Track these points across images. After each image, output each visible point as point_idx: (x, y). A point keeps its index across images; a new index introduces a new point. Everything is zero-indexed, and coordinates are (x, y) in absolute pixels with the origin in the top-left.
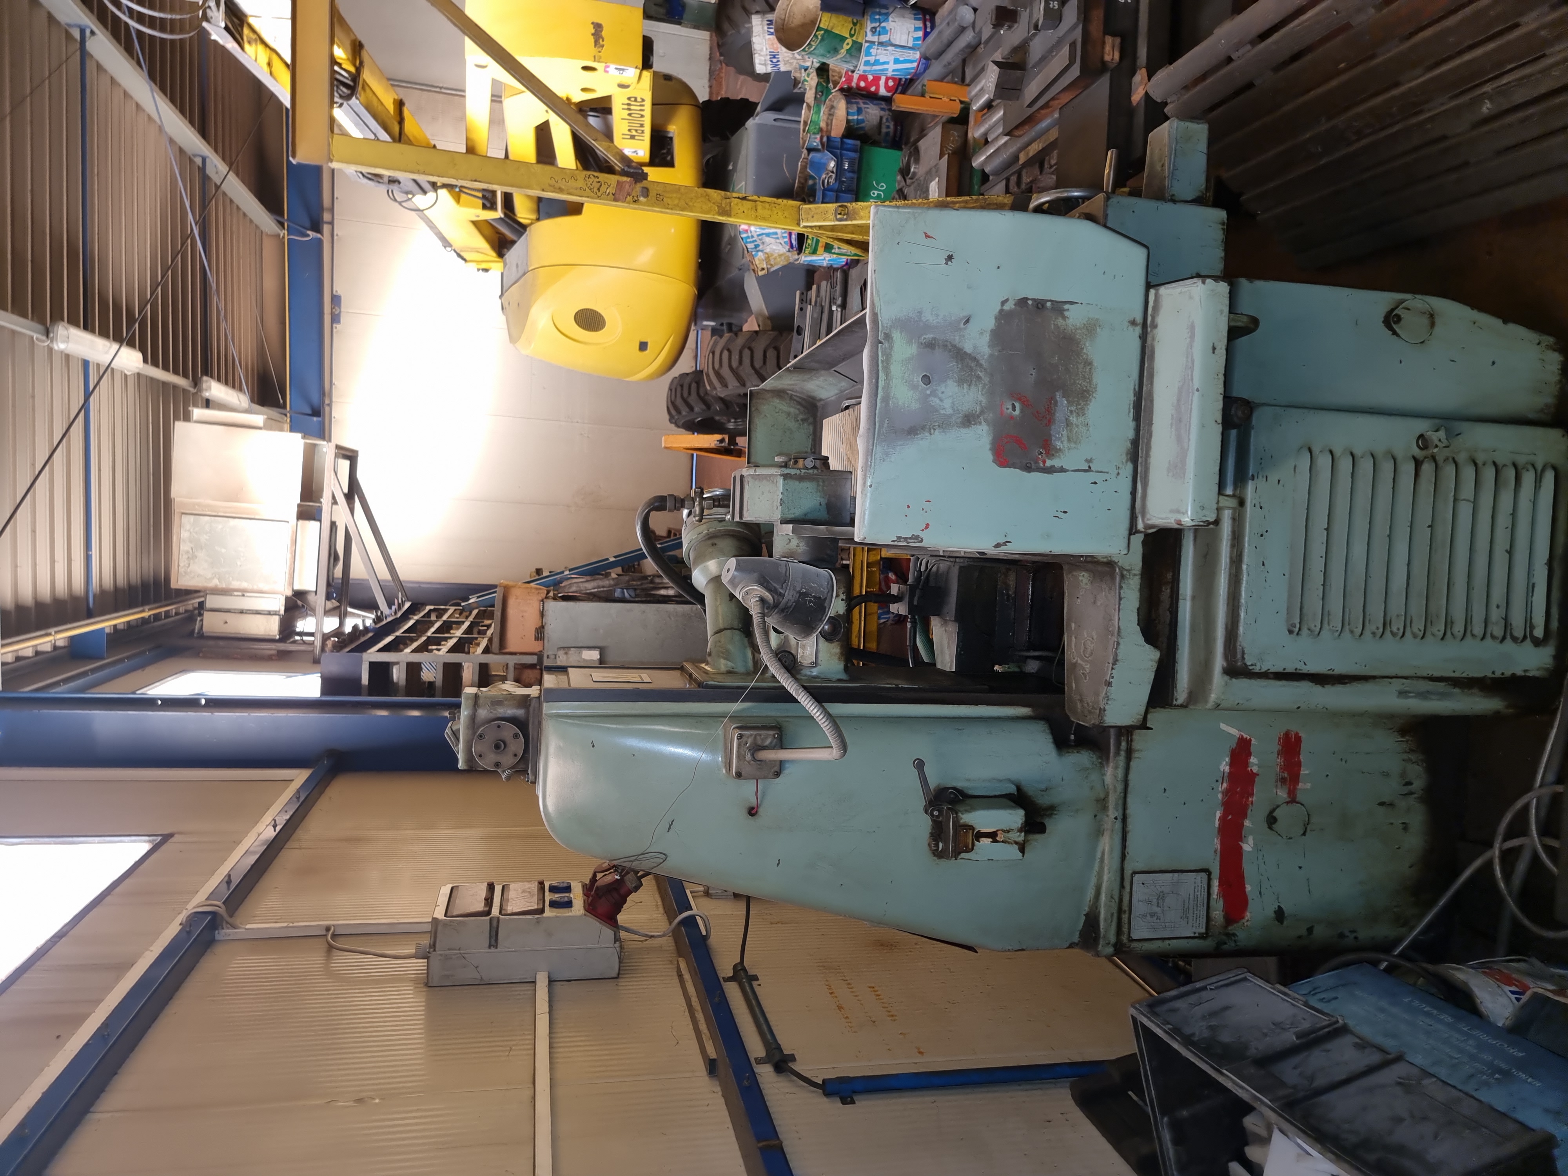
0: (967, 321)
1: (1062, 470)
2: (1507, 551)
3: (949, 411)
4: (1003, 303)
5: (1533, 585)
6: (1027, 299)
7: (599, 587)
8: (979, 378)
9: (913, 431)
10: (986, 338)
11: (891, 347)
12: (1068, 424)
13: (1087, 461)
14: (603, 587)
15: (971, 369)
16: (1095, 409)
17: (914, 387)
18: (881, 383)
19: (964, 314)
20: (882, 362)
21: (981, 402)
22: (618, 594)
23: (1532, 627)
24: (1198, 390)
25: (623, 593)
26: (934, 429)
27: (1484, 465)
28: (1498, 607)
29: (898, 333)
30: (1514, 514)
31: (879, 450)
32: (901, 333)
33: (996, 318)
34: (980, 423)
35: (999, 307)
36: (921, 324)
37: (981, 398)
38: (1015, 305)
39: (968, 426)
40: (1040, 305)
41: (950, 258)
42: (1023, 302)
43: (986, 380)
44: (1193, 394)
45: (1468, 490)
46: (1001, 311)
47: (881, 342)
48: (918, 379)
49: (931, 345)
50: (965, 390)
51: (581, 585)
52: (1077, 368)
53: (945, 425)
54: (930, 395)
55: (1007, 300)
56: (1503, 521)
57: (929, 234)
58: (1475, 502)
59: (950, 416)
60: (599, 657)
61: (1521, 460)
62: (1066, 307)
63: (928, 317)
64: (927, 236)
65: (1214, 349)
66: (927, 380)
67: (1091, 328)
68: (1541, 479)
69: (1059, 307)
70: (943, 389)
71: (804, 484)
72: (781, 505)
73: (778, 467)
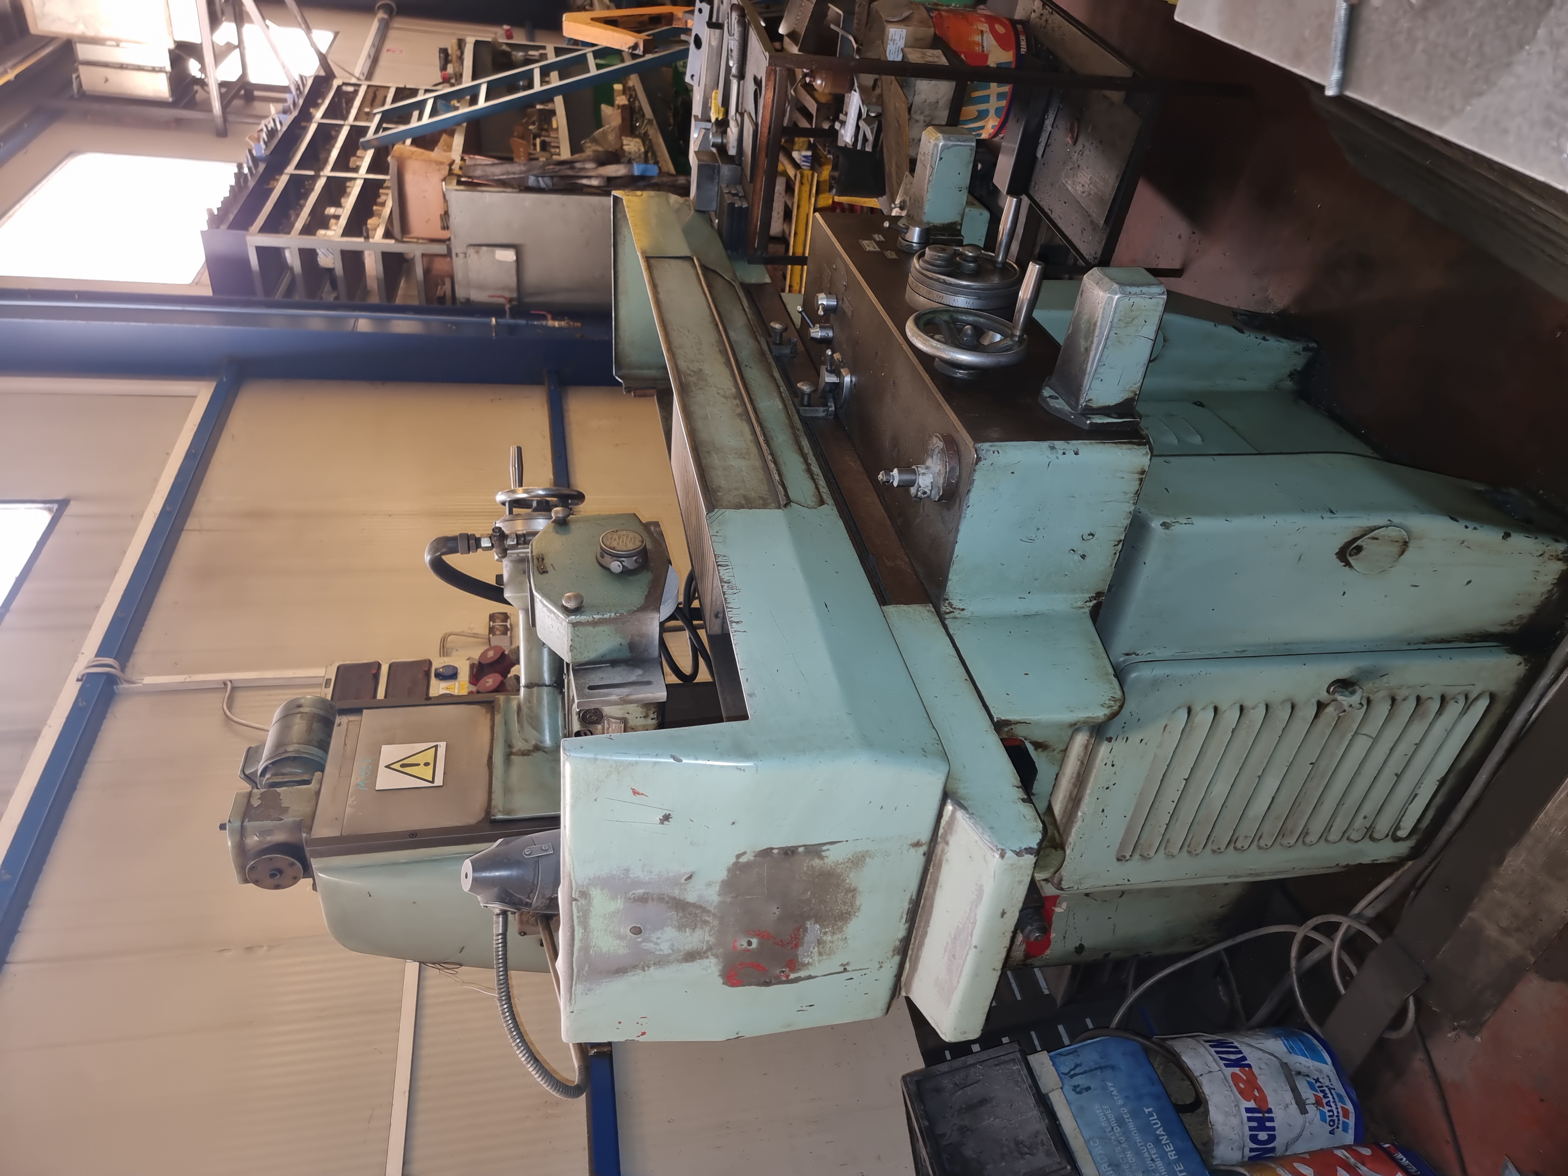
0: (690, 877)
1: (810, 977)
2: (1396, 775)
3: (667, 951)
4: (739, 856)
5: (1416, 795)
6: (772, 849)
7: (508, 173)
8: (706, 923)
9: (621, 971)
10: (717, 888)
11: (589, 904)
12: (820, 942)
13: (842, 965)
14: (514, 173)
15: (696, 915)
16: (853, 927)
17: (620, 937)
18: (578, 936)
19: (688, 870)
20: (578, 917)
21: (708, 942)
22: (531, 181)
23: (1398, 828)
24: (975, 947)
25: (538, 181)
26: (649, 967)
27: (1404, 700)
28: (1365, 817)
29: (599, 891)
30: (1418, 745)
31: (578, 988)
32: (602, 889)
33: (729, 870)
34: (707, 957)
35: (734, 860)
36: (629, 881)
37: (707, 938)
38: (755, 856)
39: (692, 961)
40: (789, 852)
41: (666, 818)
42: (767, 853)
43: (716, 923)
44: (970, 948)
45: (1372, 728)
46: (736, 864)
47: (575, 900)
48: (626, 930)
49: (643, 899)
50: (688, 934)
51: (487, 168)
52: (836, 897)
53: (662, 962)
54: (641, 942)
55: (744, 853)
56: (1404, 748)
57: (638, 790)
58: (1376, 740)
59: (670, 955)
60: (515, 258)
61: (1450, 691)
62: (825, 848)
63: (637, 873)
64: (635, 793)
65: (1003, 914)
66: (637, 931)
67: (858, 861)
68: (1468, 708)
69: (815, 850)
70: (659, 935)
71: (600, 628)
72: (571, 651)
73: (567, 611)
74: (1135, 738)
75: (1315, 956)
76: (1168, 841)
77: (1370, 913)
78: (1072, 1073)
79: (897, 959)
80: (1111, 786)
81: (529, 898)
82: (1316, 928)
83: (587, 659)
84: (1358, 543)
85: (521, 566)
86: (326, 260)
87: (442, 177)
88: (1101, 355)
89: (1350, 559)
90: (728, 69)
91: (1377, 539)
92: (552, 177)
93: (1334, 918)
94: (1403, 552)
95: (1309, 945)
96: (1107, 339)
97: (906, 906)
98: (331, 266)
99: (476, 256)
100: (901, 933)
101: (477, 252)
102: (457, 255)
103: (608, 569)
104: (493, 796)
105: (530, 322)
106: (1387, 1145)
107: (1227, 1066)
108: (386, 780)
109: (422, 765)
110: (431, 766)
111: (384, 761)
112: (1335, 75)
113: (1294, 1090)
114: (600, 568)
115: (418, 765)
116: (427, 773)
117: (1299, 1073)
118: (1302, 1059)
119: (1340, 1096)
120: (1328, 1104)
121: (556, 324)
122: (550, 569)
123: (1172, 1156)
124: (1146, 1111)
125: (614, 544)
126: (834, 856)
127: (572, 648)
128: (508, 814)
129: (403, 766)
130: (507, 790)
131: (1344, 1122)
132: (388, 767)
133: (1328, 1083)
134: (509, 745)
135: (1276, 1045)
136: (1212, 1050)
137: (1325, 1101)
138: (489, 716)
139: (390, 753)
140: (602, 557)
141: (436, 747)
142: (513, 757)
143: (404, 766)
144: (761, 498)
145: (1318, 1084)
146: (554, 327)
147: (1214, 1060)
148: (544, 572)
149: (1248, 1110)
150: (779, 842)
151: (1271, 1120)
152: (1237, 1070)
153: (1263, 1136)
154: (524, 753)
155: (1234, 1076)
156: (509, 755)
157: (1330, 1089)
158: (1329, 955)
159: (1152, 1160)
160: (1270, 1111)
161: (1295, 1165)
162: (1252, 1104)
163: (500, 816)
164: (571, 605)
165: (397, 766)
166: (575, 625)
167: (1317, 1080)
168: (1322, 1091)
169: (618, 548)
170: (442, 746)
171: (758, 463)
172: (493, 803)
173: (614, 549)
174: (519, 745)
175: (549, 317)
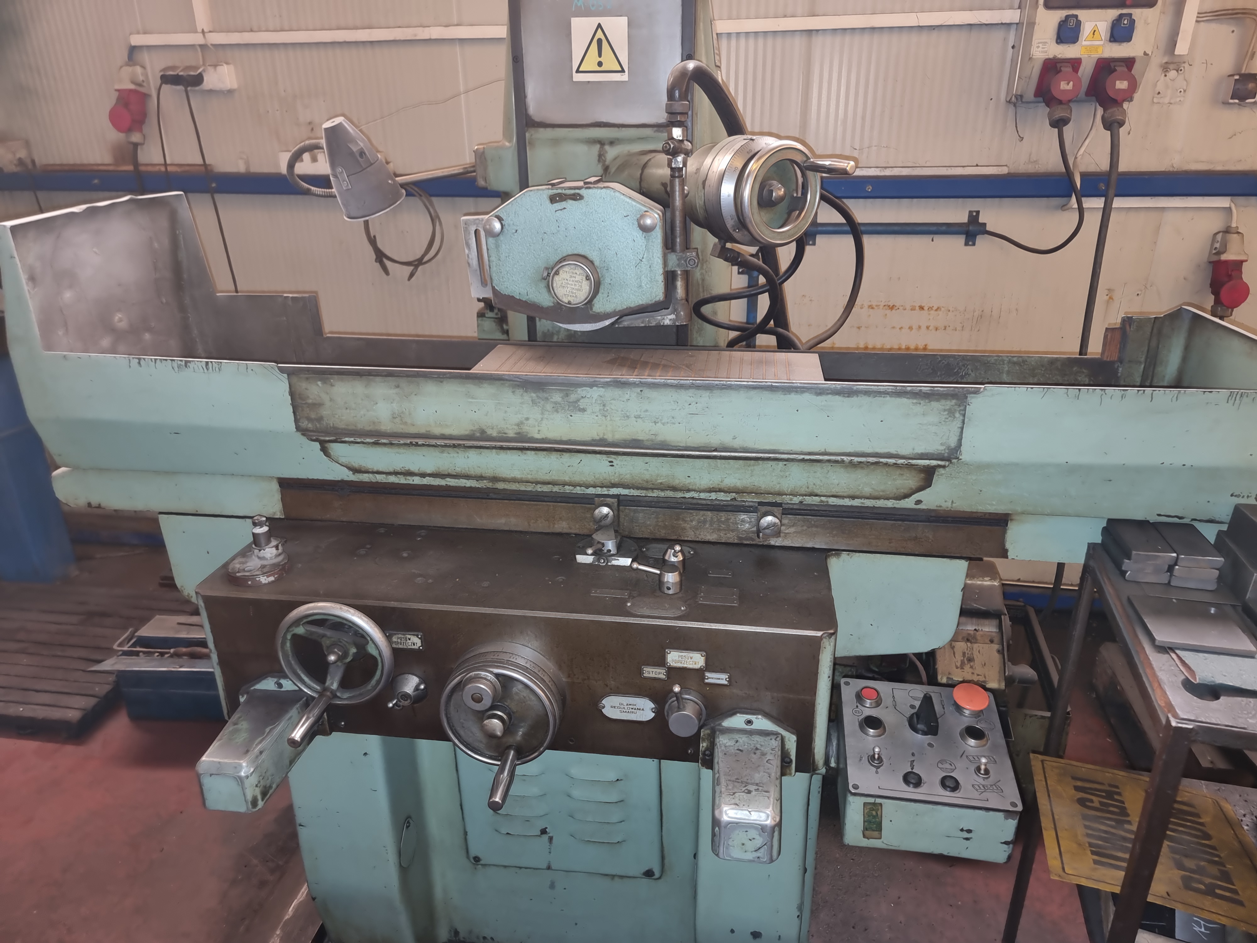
103: (552, 266)
104: (549, 130)
108: (582, 26)
109: (600, 59)
110: (598, 69)
111: (607, 21)
114: (558, 258)
115: (600, 55)
116: (589, 65)
122: (559, 206)
125: (564, 276)
128: (529, 143)
130: (556, 142)
132: (599, 26)
134: (612, 143)
139: (617, 26)
141: (623, 71)
142: (597, 146)
143: (600, 42)
144: (321, 418)
148: (552, 200)
154: (601, 157)
156: (600, 142)
163: (527, 135)
164: (487, 224)
169: (558, 278)
170: (625, 77)
171: (387, 428)
172: (541, 130)
173: (556, 274)
174: (612, 151)
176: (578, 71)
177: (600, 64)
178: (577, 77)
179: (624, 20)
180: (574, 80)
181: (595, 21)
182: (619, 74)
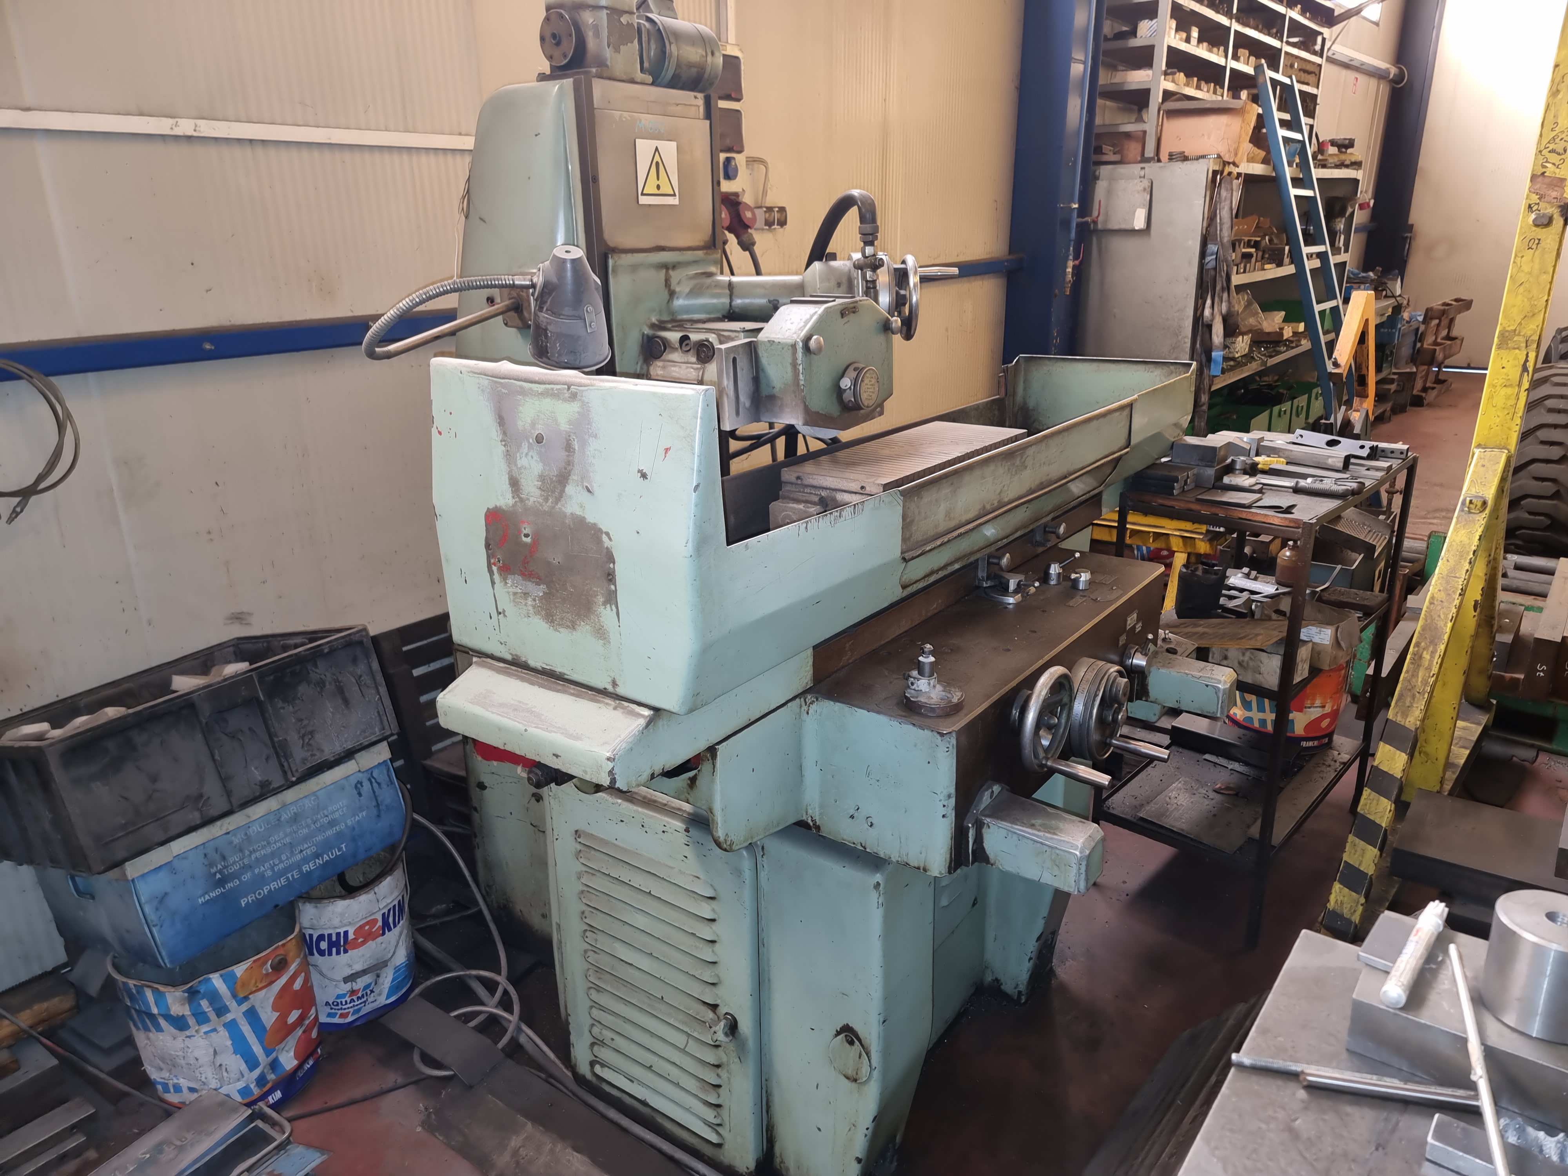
0: (589, 491)
1: (493, 583)
2: (651, 1066)
3: (520, 463)
4: (607, 534)
5: (632, 1081)
6: (614, 563)
7: (1221, 224)
8: (546, 500)
9: (501, 421)
10: (579, 512)
11: (565, 400)
12: (526, 595)
13: (504, 611)
14: (1221, 230)
15: (553, 492)
16: (539, 624)
17: (533, 424)
18: (534, 386)
19: (595, 488)
20: (552, 389)
21: (528, 499)
22: (1212, 248)
23: (603, 1065)
24: (526, 730)
25: (1212, 255)
26: (505, 446)
27: (718, 1075)
28: (612, 1039)
29: (577, 410)
30: (677, 1085)
31: (485, 381)
32: (578, 412)
33: (595, 524)
34: (513, 497)
35: (604, 530)
36: (586, 437)
37: (532, 499)
38: (607, 548)
39: (510, 484)
40: (610, 577)
41: (644, 476)
42: (611, 559)
43: (546, 508)
44: (525, 725)
45: (693, 1047)
46: (600, 531)
47: (569, 388)
48: (540, 429)
49: (569, 448)
50: (536, 483)
51: (1228, 202)
52: (568, 613)
53: (510, 457)
54: (529, 442)
55: (610, 539)
56: (675, 1073)
57: (669, 452)
58: (683, 1051)
59: (516, 465)
60: (1137, 228)
61: (725, 1113)
62: (614, 607)
63: (593, 445)
64: (667, 450)
65: (557, 756)
66: (539, 439)
67: (601, 633)
68: (709, 1126)
69: (611, 599)
70: (535, 458)
71: (789, 369)
72: (769, 341)
73: (807, 340)
74: (688, 851)
75: (481, 991)
76: (593, 874)
77: (523, 1040)
78: (373, 780)
79: (509, 657)
80: (645, 829)
81: (547, 310)
82: (506, 992)
83: (760, 355)
84: (857, 1042)
85: (844, 281)
86: (1145, 28)
87: (1222, 155)
88: (1028, 838)
89: (843, 1035)
90: (1305, 476)
91: (860, 1057)
92: (1215, 269)
93: (516, 1008)
94: (847, 1078)
95: (491, 986)
96: (1042, 843)
97: (559, 669)
98: (1139, 34)
99: (1142, 188)
100: (532, 663)
101: (1145, 189)
102: (1143, 168)
103: (842, 376)
104: (629, 255)
105: (1072, 243)
106: (319, 1051)
107: (384, 914)
108: (645, 148)
109: (658, 182)
110: (657, 192)
111: (662, 145)
112: (1247, 1061)
113: (364, 972)
114: (844, 368)
115: (658, 179)
116: (651, 188)
117: (378, 976)
118: (390, 978)
119: (359, 1010)
120: (352, 1001)
121: (1069, 270)
122: (845, 319)
123: (306, 868)
124: (343, 846)
125: (866, 381)
126: (606, 614)
127: (771, 342)
128: (613, 271)
129: (657, 163)
130: (634, 268)
131: (336, 1014)
132: (657, 149)
133: (370, 1000)
134: (675, 266)
135: (401, 957)
136: (396, 902)
137: (355, 998)
138: (702, 244)
139: (669, 150)
140: (855, 370)
141: (674, 195)
142: (664, 271)
143: (658, 166)
144: (911, 536)
145: (369, 992)
146: (1066, 267)
147: (388, 904)
148: (843, 315)
149: (346, 933)
150: (620, 569)
151: (338, 953)
152: (380, 923)
153: (324, 945)
154: (667, 282)
155: (376, 921)
156: (667, 267)
157: (365, 1002)
158: (482, 1004)
159: (301, 851)
160: (346, 951)
161: (303, 974)
162: (351, 936)
163: (611, 262)
164: (812, 343)
165: (657, 158)
166: (794, 346)
167: (372, 991)
168: (363, 996)
169: (863, 384)
170: (675, 201)
171: (941, 528)
172: (623, 256)
173: (862, 381)
174: (675, 275)
175: (1077, 262)
176: (642, 194)
177: (658, 187)
178: (643, 200)
179: (674, 144)
180: (640, 203)
181: (655, 143)
182: (672, 198)
